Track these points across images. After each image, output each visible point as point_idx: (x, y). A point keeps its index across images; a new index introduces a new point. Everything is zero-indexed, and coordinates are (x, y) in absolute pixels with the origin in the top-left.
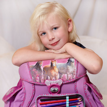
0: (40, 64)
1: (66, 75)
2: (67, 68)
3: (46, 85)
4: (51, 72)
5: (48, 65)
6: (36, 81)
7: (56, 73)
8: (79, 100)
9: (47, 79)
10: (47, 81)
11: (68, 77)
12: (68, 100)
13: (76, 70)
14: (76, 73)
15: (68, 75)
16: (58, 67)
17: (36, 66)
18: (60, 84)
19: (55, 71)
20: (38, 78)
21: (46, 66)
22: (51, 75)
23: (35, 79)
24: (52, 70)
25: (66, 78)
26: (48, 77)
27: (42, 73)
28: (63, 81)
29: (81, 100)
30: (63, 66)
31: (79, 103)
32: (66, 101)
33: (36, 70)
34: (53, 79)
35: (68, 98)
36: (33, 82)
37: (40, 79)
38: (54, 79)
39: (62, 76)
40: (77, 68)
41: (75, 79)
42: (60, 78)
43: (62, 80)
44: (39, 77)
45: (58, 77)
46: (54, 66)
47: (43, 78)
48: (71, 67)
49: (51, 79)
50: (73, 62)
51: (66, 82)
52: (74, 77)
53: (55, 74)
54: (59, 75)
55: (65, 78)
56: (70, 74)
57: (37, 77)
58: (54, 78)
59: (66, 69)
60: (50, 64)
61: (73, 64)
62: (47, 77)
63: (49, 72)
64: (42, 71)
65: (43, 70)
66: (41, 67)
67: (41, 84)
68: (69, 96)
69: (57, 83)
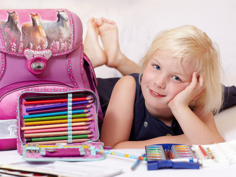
0: (15, 19)
1: (58, 42)
2: (59, 30)
3: (25, 58)
4: (35, 35)
5: (28, 23)
6: (10, 50)
7: (42, 38)
8: (88, 100)
9: (29, 47)
10: (28, 50)
11: (60, 46)
12: (70, 100)
13: (73, 35)
14: (72, 41)
15: (60, 43)
16: (45, 27)
17: (9, 23)
18: (47, 57)
19: (41, 35)
20: (15, 45)
21: (25, 23)
22: (34, 41)
23: (10, 47)
24: (36, 32)
25: (58, 48)
26: (31, 44)
27: (21, 37)
28: (53, 53)
29: (92, 101)
30: (53, 27)
31: (88, 106)
32: (67, 102)
33: (11, 30)
34: (37, 49)
35: (70, 96)
36: (5, 51)
37: (18, 46)
38: (39, 49)
39: (52, 44)
40: (74, 31)
41: (70, 51)
42: (48, 48)
43: (52, 50)
44: (16, 43)
45: (46, 45)
46: (38, 25)
47: (22, 45)
48: (65, 29)
49: (34, 49)
50: (66, 20)
51: (56, 55)
52: (69, 48)
53: (41, 41)
54: (47, 42)
55: (56, 48)
56: (64, 42)
57: (12, 42)
58: (39, 47)
59: (58, 32)
60: (32, 22)
61: (68, 23)
62: (29, 44)
63: (32, 36)
64: (20, 34)
65: (22, 32)
66: (18, 25)
67: (18, 55)
68: (73, 93)
69: (43, 56)
